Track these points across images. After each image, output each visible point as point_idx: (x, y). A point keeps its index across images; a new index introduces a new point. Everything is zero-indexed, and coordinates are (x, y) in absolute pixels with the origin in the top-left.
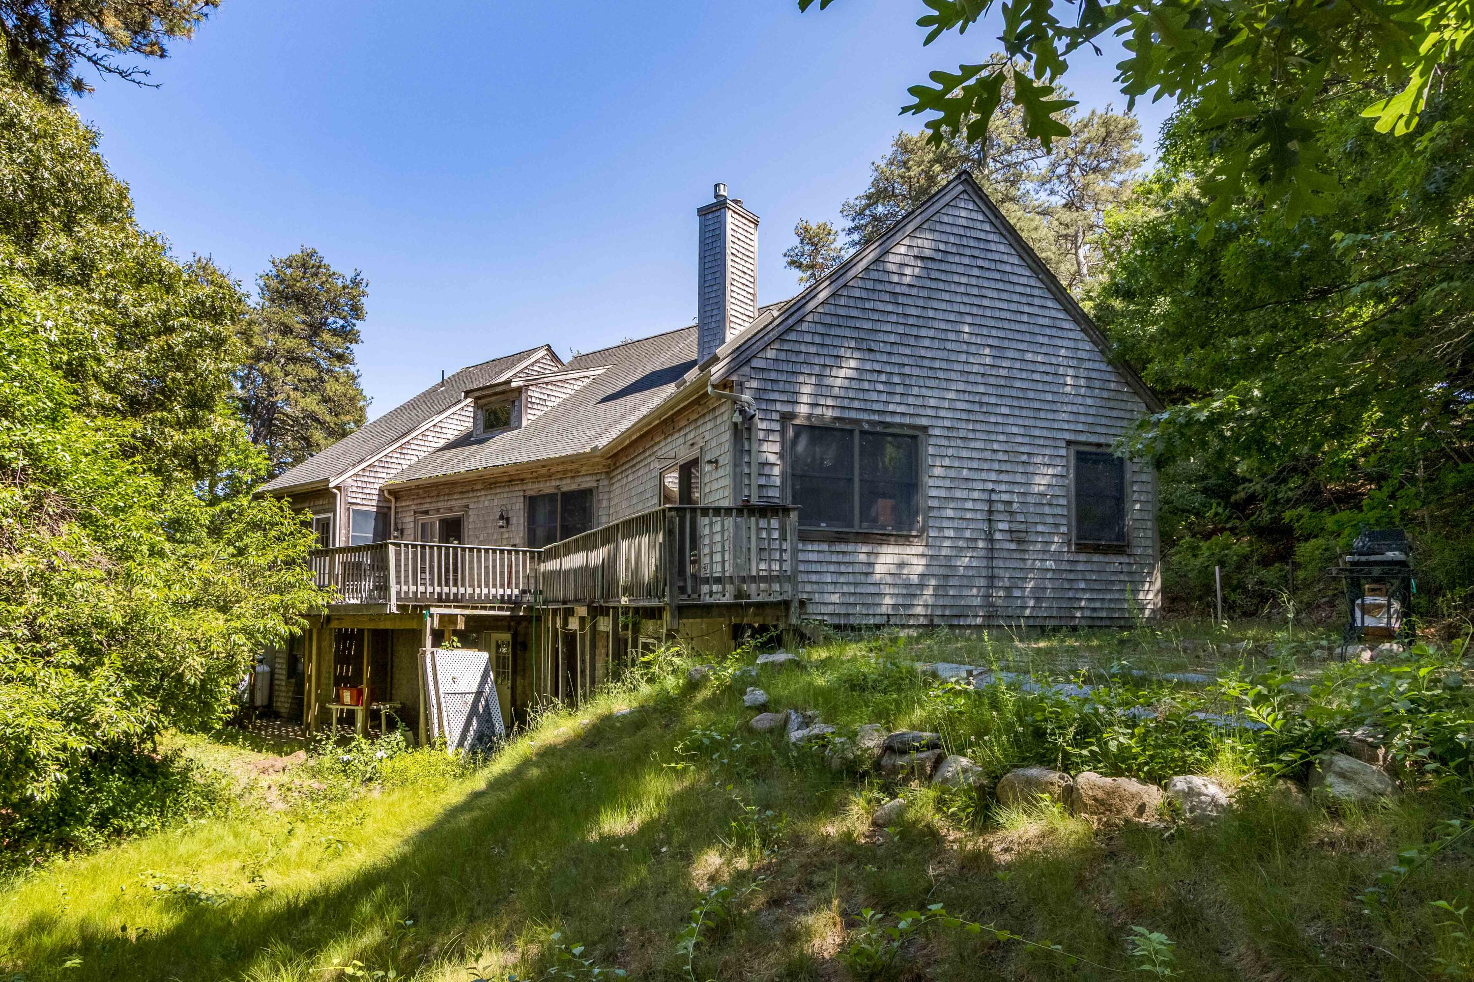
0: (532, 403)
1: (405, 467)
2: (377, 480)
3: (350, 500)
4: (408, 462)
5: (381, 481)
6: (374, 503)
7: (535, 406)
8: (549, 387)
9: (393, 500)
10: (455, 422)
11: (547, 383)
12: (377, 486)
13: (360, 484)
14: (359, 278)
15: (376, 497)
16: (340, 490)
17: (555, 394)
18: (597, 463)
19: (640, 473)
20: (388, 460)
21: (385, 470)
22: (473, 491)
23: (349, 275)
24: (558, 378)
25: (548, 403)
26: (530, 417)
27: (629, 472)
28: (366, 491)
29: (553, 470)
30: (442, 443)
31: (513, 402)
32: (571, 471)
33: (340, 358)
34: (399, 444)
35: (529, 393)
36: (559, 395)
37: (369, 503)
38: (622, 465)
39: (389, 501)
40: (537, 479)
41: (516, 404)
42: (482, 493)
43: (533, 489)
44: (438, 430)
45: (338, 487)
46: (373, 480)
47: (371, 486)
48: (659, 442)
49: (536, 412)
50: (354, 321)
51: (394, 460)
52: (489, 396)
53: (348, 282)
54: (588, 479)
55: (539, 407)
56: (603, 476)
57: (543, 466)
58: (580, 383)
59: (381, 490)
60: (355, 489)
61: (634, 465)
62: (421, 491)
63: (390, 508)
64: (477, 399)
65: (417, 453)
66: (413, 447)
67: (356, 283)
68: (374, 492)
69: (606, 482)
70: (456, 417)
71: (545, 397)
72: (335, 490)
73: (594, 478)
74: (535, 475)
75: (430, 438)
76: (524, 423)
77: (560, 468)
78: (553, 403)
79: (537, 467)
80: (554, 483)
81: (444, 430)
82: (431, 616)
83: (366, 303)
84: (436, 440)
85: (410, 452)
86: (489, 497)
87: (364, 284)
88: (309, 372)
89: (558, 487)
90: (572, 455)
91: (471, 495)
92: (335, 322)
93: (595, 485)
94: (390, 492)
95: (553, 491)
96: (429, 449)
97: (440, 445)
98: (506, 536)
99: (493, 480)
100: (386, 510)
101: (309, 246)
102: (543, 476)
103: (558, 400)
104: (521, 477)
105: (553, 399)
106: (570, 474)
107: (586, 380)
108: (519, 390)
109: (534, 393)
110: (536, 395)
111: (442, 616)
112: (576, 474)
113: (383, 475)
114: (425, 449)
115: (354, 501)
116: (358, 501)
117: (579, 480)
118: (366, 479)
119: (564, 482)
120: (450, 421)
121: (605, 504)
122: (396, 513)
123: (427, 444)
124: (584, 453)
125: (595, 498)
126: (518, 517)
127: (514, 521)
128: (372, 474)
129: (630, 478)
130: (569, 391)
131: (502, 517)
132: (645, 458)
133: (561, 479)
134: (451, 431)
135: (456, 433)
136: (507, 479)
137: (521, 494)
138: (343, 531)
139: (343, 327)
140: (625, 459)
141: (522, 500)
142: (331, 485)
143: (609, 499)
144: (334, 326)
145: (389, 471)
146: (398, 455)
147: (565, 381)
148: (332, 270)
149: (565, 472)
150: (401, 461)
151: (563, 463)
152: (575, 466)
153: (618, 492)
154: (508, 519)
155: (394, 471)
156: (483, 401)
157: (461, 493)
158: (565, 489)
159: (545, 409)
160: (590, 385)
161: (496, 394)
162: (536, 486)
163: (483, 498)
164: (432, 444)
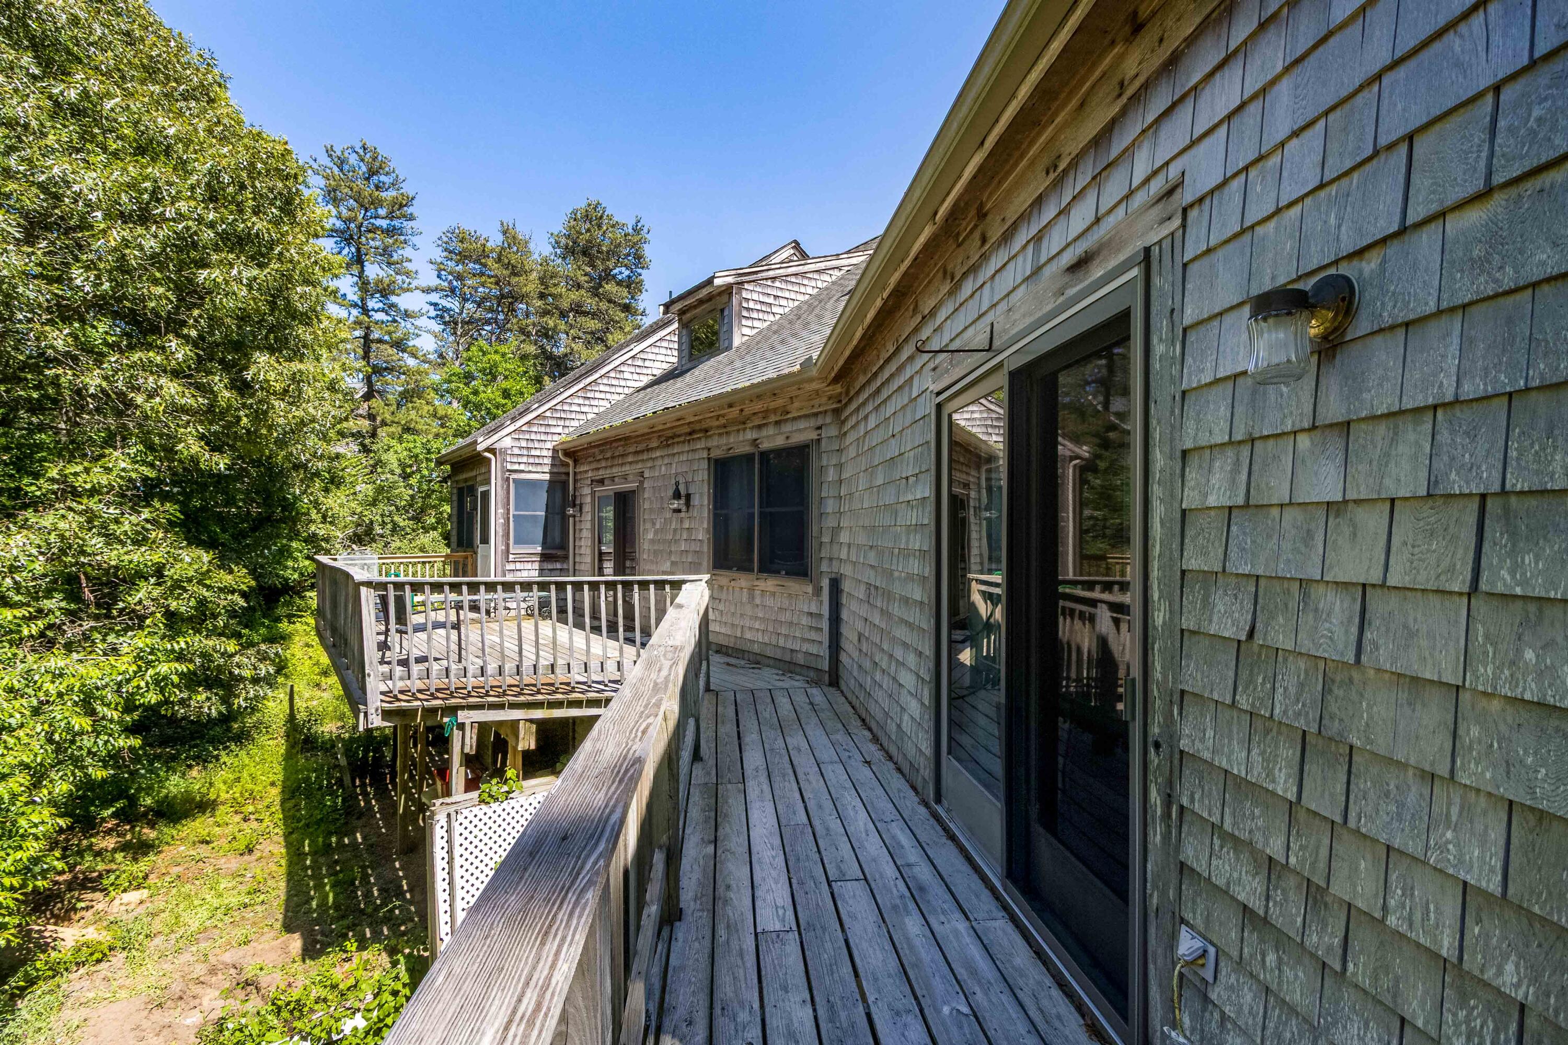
0: (748, 309)
1: (590, 416)
2: (550, 437)
3: (509, 467)
4: (596, 410)
5: (556, 438)
6: (547, 469)
7: (755, 315)
8: (777, 284)
9: (571, 463)
10: (663, 351)
11: (774, 279)
12: (549, 445)
13: (524, 444)
14: (640, 225)
15: (548, 461)
16: (495, 454)
17: (787, 294)
18: (817, 392)
19: (890, 409)
20: (566, 407)
21: (561, 423)
22: (648, 450)
23: (631, 223)
24: (790, 271)
25: (775, 309)
26: (746, 331)
27: (870, 407)
28: (533, 452)
29: (750, 409)
30: (645, 380)
31: (722, 311)
32: (775, 411)
33: (626, 308)
34: (581, 385)
35: (745, 294)
36: (793, 296)
37: (539, 469)
38: (858, 393)
39: (567, 465)
40: (725, 429)
41: (726, 313)
42: (658, 454)
43: (720, 445)
44: (640, 363)
45: (488, 450)
46: (543, 437)
47: (541, 445)
48: (933, 313)
49: (756, 324)
50: (639, 271)
51: (574, 408)
52: (695, 307)
53: (630, 231)
54: (802, 424)
55: (761, 316)
56: (828, 420)
57: (730, 406)
58: (826, 277)
59: (555, 450)
60: (516, 451)
61: (878, 391)
62: (596, 450)
63: (568, 474)
64: (682, 313)
65: (608, 396)
66: (602, 388)
67: (637, 230)
68: (545, 453)
69: (833, 431)
70: (665, 344)
71: (770, 300)
72: (487, 454)
73: (813, 423)
74: (722, 421)
75: (627, 375)
76: (737, 341)
77: (758, 406)
78: (783, 308)
79: (721, 408)
80: (750, 435)
81: (647, 364)
82: (461, 727)
83: (648, 251)
84: (636, 377)
85: (598, 395)
86: (666, 461)
87: (645, 230)
88: (593, 324)
89: (754, 442)
90: (770, 381)
91: (645, 457)
92: (621, 273)
93: (813, 435)
94: (567, 453)
95: (747, 449)
96: (626, 391)
97: (641, 384)
98: (686, 525)
99: (669, 433)
100: (564, 477)
101: (594, 199)
102: (734, 422)
103: (791, 304)
104: (704, 425)
105: (784, 302)
106: (773, 418)
107: (837, 273)
108: (728, 290)
109: (752, 294)
110: (755, 296)
111: (483, 728)
112: (783, 418)
113: (559, 430)
114: (620, 390)
115: (516, 467)
116: (522, 467)
117: (787, 428)
118: (533, 437)
119: (764, 432)
120: (656, 350)
121: (831, 475)
122: (575, 481)
123: (623, 383)
124: (791, 375)
125: (814, 465)
126: (701, 494)
127: (695, 501)
128: (543, 429)
129: (872, 423)
130: (810, 290)
131: (677, 495)
132: (900, 369)
133: (760, 427)
134: (658, 365)
135: (665, 366)
136: (687, 429)
137: (705, 455)
138: (500, 511)
139: (629, 277)
140: (862, 379)
141: (705, 465)
142: (480, 448)
143: (840, 466)
144: (620, 277)
145: (567, 423)
146: (581, 401)
147: (803, 275)
148: (615, 219)
149: (766, 413)
150: (584, 409)
151: (759, 397)
152: (780, 402)
153: (852, 452)
154: (688, 497)
155: (576, 423)
156: (688, 316)
157: (637, 453)
158: (766, 445)
159: (771, 318)
160: (842, 278)
161: (701, 302)
162: (724, 440)
163: (659, 462)
164: (629, 384)
